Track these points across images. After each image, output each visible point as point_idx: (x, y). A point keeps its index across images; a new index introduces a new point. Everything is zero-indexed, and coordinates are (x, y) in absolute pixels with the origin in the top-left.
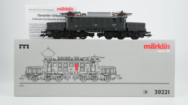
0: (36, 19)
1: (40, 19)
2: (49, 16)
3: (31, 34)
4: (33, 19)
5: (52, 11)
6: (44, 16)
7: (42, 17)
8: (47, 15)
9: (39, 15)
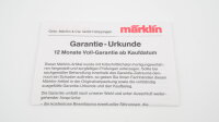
0: (64, 52)
1: (74, 53)
2: (101, 44)
3: (47, 90)
4: (57, 52)
5: (109, 34)
6: (87, 44)
7: (81, 49)
8: (95, 44)
9: (73, 44)
